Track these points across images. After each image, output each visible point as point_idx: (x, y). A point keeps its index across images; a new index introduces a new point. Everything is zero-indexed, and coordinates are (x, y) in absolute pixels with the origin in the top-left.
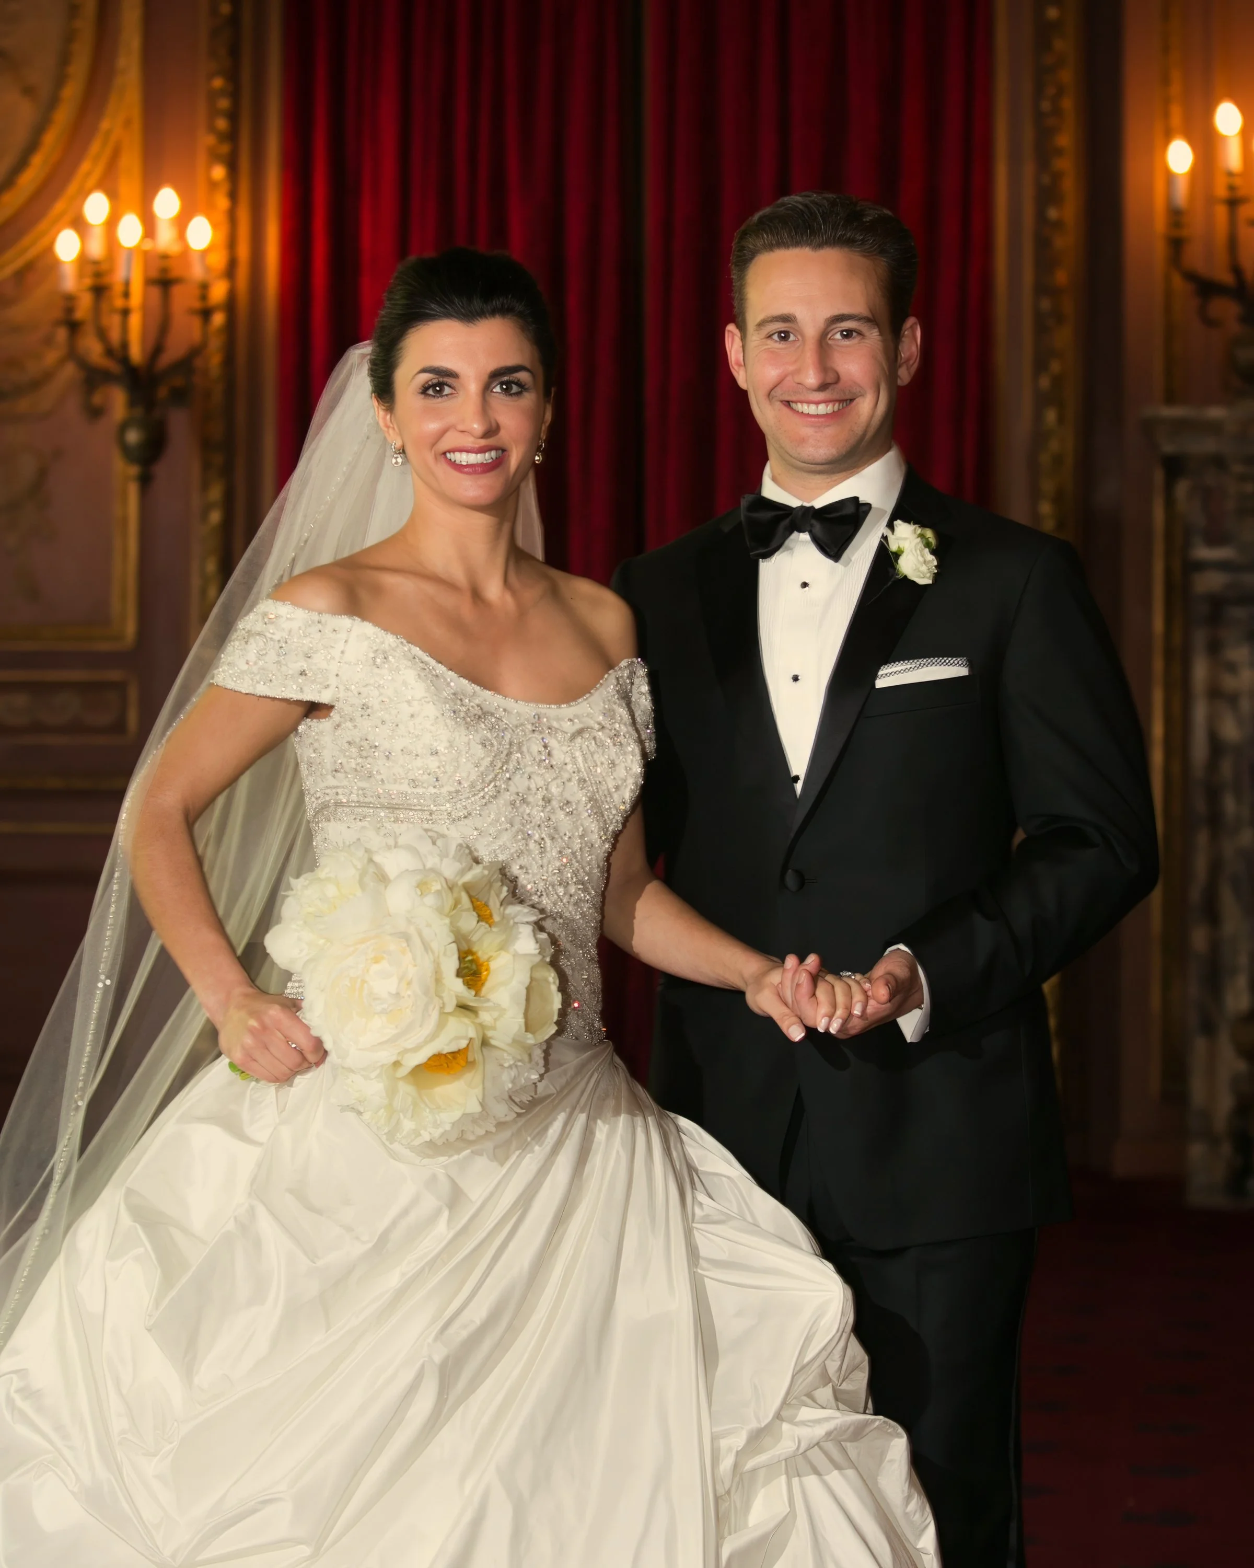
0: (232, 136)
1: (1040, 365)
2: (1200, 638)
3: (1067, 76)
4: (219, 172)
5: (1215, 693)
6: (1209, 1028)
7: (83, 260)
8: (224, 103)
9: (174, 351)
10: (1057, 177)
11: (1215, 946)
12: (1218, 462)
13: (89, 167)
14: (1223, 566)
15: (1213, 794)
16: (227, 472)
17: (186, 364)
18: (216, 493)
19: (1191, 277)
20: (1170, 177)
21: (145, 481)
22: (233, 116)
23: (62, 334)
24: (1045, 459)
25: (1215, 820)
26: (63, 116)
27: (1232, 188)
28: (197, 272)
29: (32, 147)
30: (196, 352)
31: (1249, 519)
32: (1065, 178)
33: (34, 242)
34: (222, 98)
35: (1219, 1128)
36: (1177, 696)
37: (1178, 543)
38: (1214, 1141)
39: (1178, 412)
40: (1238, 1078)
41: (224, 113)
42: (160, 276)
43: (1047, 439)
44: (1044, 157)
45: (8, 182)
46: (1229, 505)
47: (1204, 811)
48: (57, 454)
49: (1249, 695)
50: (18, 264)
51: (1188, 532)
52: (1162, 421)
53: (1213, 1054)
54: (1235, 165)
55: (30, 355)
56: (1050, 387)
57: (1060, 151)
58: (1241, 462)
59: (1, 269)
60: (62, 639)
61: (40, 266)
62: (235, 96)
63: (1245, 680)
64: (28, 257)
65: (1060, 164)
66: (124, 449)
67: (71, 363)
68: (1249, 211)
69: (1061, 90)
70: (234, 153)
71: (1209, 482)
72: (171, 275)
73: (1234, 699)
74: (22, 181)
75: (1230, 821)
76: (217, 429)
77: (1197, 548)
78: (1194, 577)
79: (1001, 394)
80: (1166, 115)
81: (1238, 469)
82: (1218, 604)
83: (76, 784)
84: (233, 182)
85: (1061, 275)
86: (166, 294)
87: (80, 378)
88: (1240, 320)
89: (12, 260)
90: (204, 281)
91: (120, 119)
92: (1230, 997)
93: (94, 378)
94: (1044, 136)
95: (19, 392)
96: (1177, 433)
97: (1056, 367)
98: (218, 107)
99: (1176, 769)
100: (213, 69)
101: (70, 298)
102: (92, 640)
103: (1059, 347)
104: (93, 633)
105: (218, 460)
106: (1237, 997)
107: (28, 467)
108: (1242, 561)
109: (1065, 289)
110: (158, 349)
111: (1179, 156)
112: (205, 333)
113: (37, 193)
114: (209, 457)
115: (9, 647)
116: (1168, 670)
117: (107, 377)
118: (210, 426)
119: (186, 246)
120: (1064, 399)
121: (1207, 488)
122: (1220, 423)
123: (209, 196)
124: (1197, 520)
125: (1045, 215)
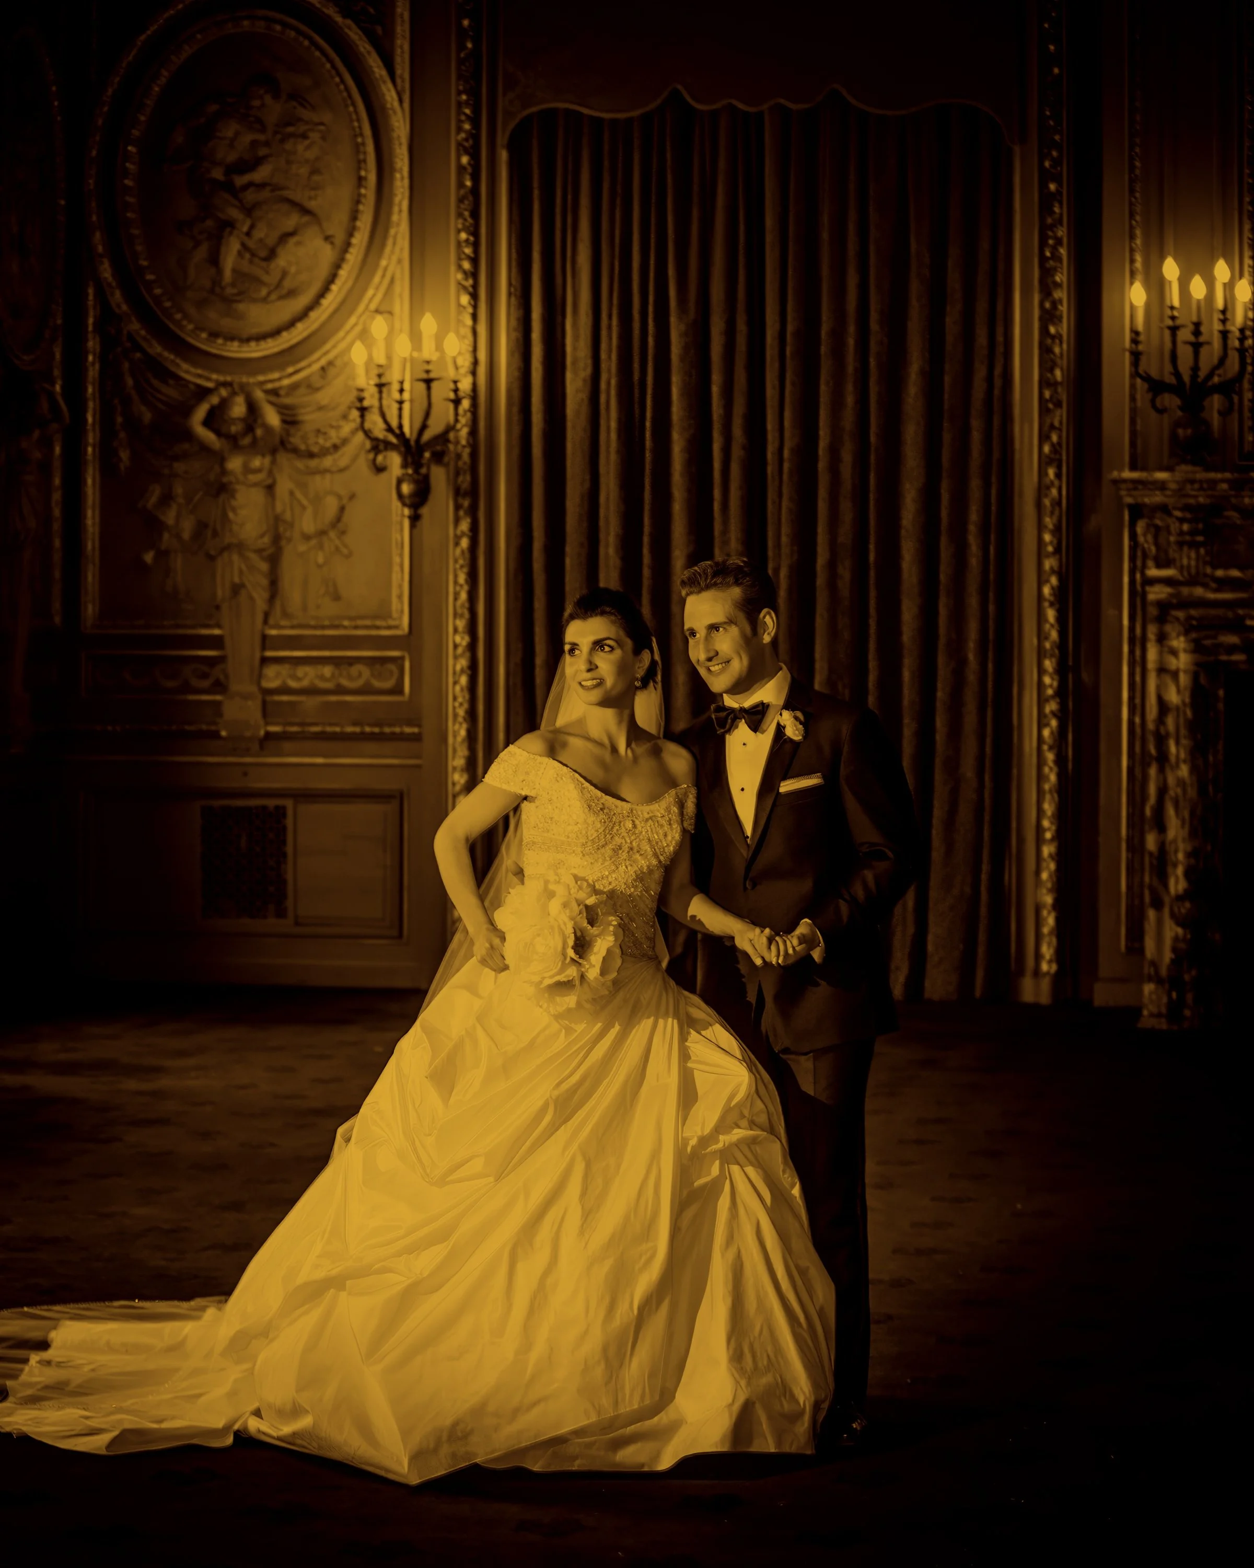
0: (474, 274)
1: (1044, 437)
2: (1152, 630)
3: (1062, 232)
4: (465, 299)
5: (1162, 670)
6: (1157, 904)
7: (368, 362)
8: (468, 251)
9: (435, 428)
10: (1055, 304)
11: (1162, 847)
12: (1164, 509)
13: (373, 295)
14: (1168, 581)
15: (1161, 740)
16: (473, 512)
17: (443, 438)
18: (465, 526)
19: (1147, 378)
20: (1132, 308)
21: (415, 519)
22: (475, 261)
23: (355, 414)
24: (1047, 502)
25: (1163, 759)
26: (354, 256)
27: (1173, 318)
29: (332, 279)
30: (450, 428)
31: (1185, 549)
32: (1062, 305)
33: (334, 347)
34: (466, 246)
35: (1164, 972)
36: (1138, 670)
37: (1139, 563)
38: (1159, 981)
39: (1135, 475)
40: (1176, 939)
41: (469, 258)
42: (425, 376)
43: (1048, 488)
44: (1047, 289)
45: (315, 303)
46: (1172, 539)
47: (1153, 751)
48: (352, 497)
49: (1185, 672)
50: (323, 362)
51: (1145, 556)
52: (1125, 481)
53: (1160, 923)
54: (1176, 302)
55: (332, 427)
56: (1051, 451)
57: (1058, 285)
58: (1181, 509)
59: (309, 366)
60: (356, 627)
61: (338, 363)
62: (476, 246)
63: (1183, 661)
64: (330, 356)
65: (1058, 294)
66: (400, 496)
67: (360, 436)
68: (1185, 335)
69: (1059, 242)
70: (475, 286)
71: (1158, 522)
72: (432, 375)
73: (1175, 675)
74: (325, 302)
75: (1173, 759)
76: (465, 480)
77: (1149, 568)
78: (1148, 588)
79: (1017, 456)
80: (1132, 261)
81: (1178, 514)
82: (1164, 607)
83: (368, 729)
84: (475, 307)
85: (1058, 373)
86: (429, 388)
87: (368, 444)
88: (1180, 408)
89: (319, 359)
90: (456, 379)
91: (394, 258)
92: (1172, 882)
93: (378, 446)
94: (1046, 273)
95: (324, 452)
96: (1136, 489)
97: (1055, 438)
98: (464, 253)
99: (1137, 720)
100: (460, 226)
101: (362, 390)
102: (378, 628)
103: (1056, 424)
104: (378, 623)
105: (466, 503)
106: (1177, 882)
107: (331, 506)
108: (1181, 578)
109: (1061, 383)
110: (424, 427)
111: (1137, 295)
112: (456, 414)
113: (336, 311)
114: (460, 500)
115: (319, 632)
116: (1132, 652)
117: (388, 445)
118: (461, 479)
119: (443, 354)
120: (1060, 461)
121: (1156, 526)
122: (1164, 482)
123: (458, 316)
124: (1149, 549)
125: (1047, 331)
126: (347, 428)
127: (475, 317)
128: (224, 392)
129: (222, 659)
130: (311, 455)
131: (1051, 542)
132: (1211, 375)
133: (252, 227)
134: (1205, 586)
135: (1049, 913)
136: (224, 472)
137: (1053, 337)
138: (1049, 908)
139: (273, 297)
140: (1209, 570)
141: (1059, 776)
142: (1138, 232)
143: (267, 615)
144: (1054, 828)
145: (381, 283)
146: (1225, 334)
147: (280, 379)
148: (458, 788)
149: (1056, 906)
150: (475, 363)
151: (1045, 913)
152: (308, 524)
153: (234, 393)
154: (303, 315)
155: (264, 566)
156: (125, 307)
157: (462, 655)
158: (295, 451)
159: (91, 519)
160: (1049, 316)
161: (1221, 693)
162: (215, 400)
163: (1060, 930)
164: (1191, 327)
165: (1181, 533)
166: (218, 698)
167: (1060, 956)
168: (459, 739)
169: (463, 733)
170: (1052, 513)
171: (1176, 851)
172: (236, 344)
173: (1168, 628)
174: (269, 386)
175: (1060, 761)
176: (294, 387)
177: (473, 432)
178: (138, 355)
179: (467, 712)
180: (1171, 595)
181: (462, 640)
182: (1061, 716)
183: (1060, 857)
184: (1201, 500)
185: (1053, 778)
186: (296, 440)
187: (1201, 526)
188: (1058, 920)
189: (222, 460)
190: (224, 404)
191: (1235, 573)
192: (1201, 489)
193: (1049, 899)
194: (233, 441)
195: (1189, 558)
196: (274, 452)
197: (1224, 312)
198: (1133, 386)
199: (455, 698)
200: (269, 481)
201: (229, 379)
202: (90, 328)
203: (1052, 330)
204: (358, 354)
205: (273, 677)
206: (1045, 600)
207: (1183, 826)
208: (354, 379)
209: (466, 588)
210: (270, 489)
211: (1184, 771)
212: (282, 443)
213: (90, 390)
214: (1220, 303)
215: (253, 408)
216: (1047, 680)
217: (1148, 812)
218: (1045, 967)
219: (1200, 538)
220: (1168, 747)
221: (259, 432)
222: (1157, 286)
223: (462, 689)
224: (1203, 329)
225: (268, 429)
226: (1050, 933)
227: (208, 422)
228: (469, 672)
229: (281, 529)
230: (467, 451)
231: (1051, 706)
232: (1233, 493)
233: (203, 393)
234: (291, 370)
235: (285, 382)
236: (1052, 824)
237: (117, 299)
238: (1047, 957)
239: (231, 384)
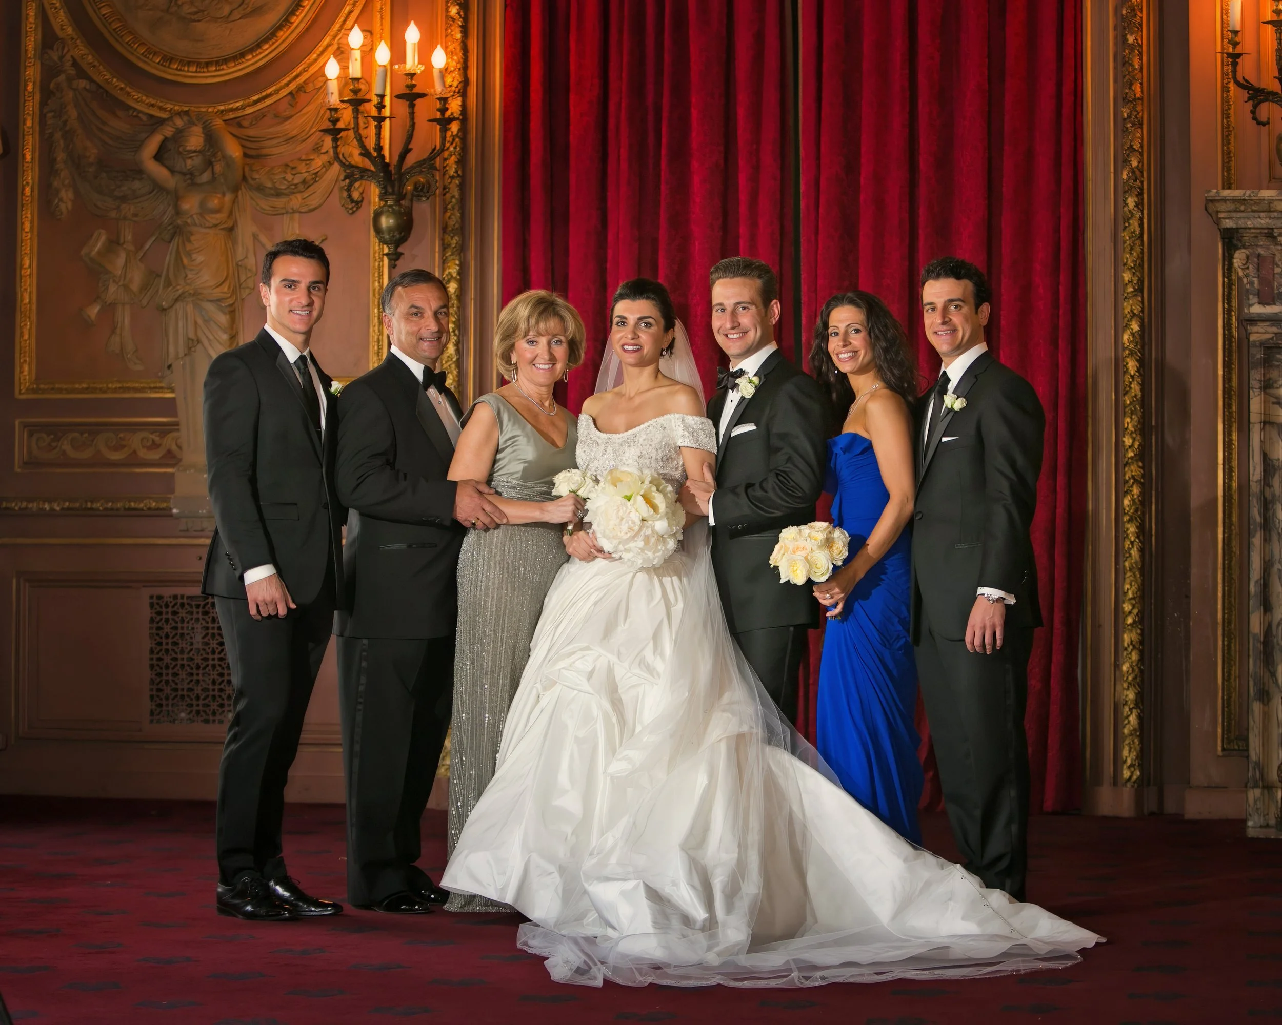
1: (1121, 161)
4: (454, 11)
5: (1269, 423)
6: (1264, 696)
9: (419, 151)
10: (1133, 10)
11: (1268, 629)
12: (1270, 234)
13: (349, 9)
14: (1273, 320)
15: (1267, 506)
16: (462, 251)
17: (429, 163)
18: (453, 269)
19: (1245, 85)
21: (395, 258)
24: (1126, 236)
25: (1268, 526)
28: (439, 89)
30: (435, 154)
33: (305, 70)
37: (1235, 303)
38: (1266, 785)
39: (1237, 193)
42: (407, 91)
45: (285, 21)
47: (1258, 519)
50: (292, 87)
52: (1225, 200)
53: (1266, 716)
55: (300, 160)
59: (277, 92)
61: (310, 87)
64: (301, 80)
66: (378, 230)
67: (336, 167)
71: (1260, 251)
72: (416, 91)
74: (295, 20)
76: (454, 219)
77: (1251, 305)
78: (1251, 329)
84: (466, 19)
85: (1137, 88)
86: (412, 106)
87: (341, 177)
89: (288, 84)
90: (444, 96)
95: (294, 189)
96: (1236, 211)
97: (1135, 163)
99: (1235, 484)
101: (335, 110)
103: (1136, 146)
109: (1141, 99)
110: (406, 151)
112: (444, 139)
113: (307, 30)
114: (448, 238)
116: (1228, 407)
118: (449, 213)
119: (429, 67)
120: (1142, 189)
121: (1259, 256)
122: (1270, 202)
123: (446, 30)
124: (1252, 283)
125: (1125, 40)
126: (319, 162)
127: (465, 30)
128: (179, 122)
129: (175, 426)
130: (278, 194)
131: (1131, 282)
135: (1131, 710)
136: (178, 212)
137: (1132, 47)
138: (1131, 704)
139: (236, 15)
141: (1142, 551)
144: (1135, 611)
147: (243, 108)
149: (1139, 702)
150: (466, 82)
151: (1126, 710)
153: (192, 123)
154: (271, 35)
155: (223, 319)
156: (70, 30)
158: (260, 189)
162: (168, 131)
163: (1142, 731)
166: (171, 470)
167: (1144, 759)
170: (1132, 248)
172: (193, 68)
173: (1275, 373)
174: (232, 115)
175: (1142, 532)
176: (260, 116)
177: (463, 163)
178: (83, 83)
180: (1276, 335)
182: (1144, 483)
183: (1142, 645)
185: (1135, 552)
186: (260, 177)
188: (1140, 717)
189: (176, 198)
190: (179, 136)
193: (1131, 695)
194: (190, 177)
196: (235, 189)
198: (1226, 101)
200: (230, 224)
201: (186, 109)
202: (31, 53)
203: (1131, 39)
206: (1124, 349)
208: (326, 99)
210: (231, 230)
212: (244, 178)
213: (29, 123)
215: (211, 139)
216: (1128, 441)
217: (1252, 588)
218: (1126, 774)
221: (218, 168)
225: (228, 162)
226: (1132, 734)
227: (158, 157)
229: (243, 278)
230: (456, 182)
231: (1134, 470)
233: (156, 123)
234: (256, 98)
235: (249, 110)
236: (1134, 606)
237: (61, 21)
238: (1129, 762)
239: (187, 113)
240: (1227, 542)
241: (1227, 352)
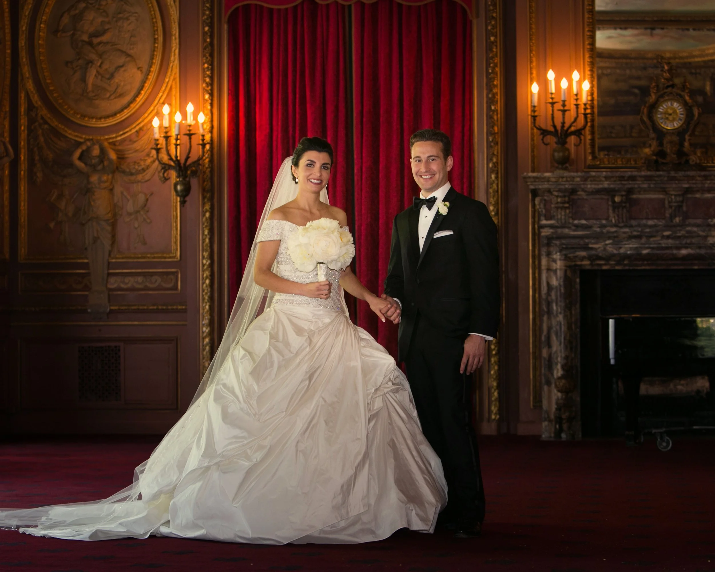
0: (212, 84)
1: (489, 160)
2: (544, 250)
3: (497, 60)
4: (207, 97)
5: (549, 270)
6: (548, 383)
7: (161, 127)
8: (208, 73)
9: (193, 158)
10: (494, 95)
11: (550, 355)
12: (549, 191)
13: (162, 95)
14: (551, 226)
15: (549, 304)
16: (211, 199)
17: (197, 163)
18: (208, 207)
19: (539, 129)
20: (532, 94)
21: (183, 203)
22: (212, 78)
23: (154, 152)
24: (491, 191)
25: (549, 312)
26: (152, 77)
27: (552, 98)
28: (201, 131)
29: (141, 88)
30: (200, 158)
31: (559, 210)
32: (497, 95)
33: (143, 121)
34: (208, 71)
35: (552, 417)
36: (537, 271)
37: (536, 219)
38: (550, 421)
39: (535, 174)
40: (558, 399)
41: (208, 76)
42: (188, 132)
43: (492, 184)
44: (490, 89)
45: (134, 99)
46: (553, 206)
47: (545, 309)
48: (152, 194)
49: (560, 269)
50: (137, 128)
51: (540, 215)
52: (530, 177)
53: (550, 392)
54: (553, 91)
55: (141, 160)
56: (492, 167)
57: (496, 86)
58: (557, 191)
59: (130, 130)
60: (154, 258)
61: (145, 128)
62: (212, 70)
63: (559, 265)
64: (141, 125)
65: (495, 91)
66: (176, 191)
67: (157, 162)
68: (558, 106)
69: (496, 65)
70: (212, 90)
71: (546, 198)
72: (192, 132)
73: (555, 271)
74: (138, 99)
75: (555, 312)
77: (542, 220)
78: (542, 230)
79: (476, 170)
80: (531, 74)
81: (556, 193)
82: (550, 239)
83: (160, 307)
84: (212, 100)
85: (496, 128)
86: (190, 139)
87: (160, 168)
88: (556, 143)
89: (135, 127)
90: (203, 134)
91: (172, 78)
92: (555, 372)
93: (166, 167)
94: (490, 81)
95: (138, 172)
96: (535, 181)
97: (495, 160)
98: (206, 74)
99: (537, 295)
100: (204, 61)
101: (157, 140)
102: (165, 258)
103: (495, 153)
104: (165, 255)
105: (208, 195)
106: (558, 372)
107: (141, 198)
108: (557, 224)
109: (497, 133)
110: (188, 158)
111: (535, 88)
112: (203, 152)
113: (143, 104)
114: (205, 194)
115: (136, 260)
116: (534, 262)
117: (170, 167)
118: (206, 183)
119: (197, 122)
120: (498, 171)
121: (545, 200)
122: (549, 178)
123: (204, 104)
124: (542, 211)
125: (491, 108)
126: (150, 160)
127: (212, 105)
128: (89, 144)
129: (88, 274)
130: (132, 174)
131: (493, 210)
132: (570, 126)
133: (102, 63)
134: (569, 228)
135: (495, 390)
136: (89, 183)
137: (493, 111)
138: (495, 388)
139: (112, 97)
140: (571, 221)
142: (534, 59)
143: (110, 253)
144: (496, 349)
145: (165, 90)
146: (577, 106)
147: (116, 137)
148: (205, 334)
149: (498, 387)
150: (212, 127)
151: (493, 390)
152: (130, 207)
153: (94, 144)
154: (127, 106)
155: (109, 228)
156: (39, 103)
157: (206, 269)
158: (124, 172)
159: (23, 205)
160: (491, 101)
161: (578, 280)
162: (84, 147)
163: (500, 399)
164: (561, 103)
165: (557, 203)
166: (87, 293)
167: (500, 411)
168: (205, 310)
169: (207, 307)
170: (494, 196)
171: (557, 358)
172: (94, 120)
173: (552, 249)
174: (111, 141)
176: (124, 140)
177: (211, 161)
178: (46, 126)
179: (209, 297)
180: (552, 233)
181: (207, 262)
183: (499, 363)
184: (567, 186)
186: (124, 167)
187: (567, 199)
188: (499, 394)
189: (88, 177)
190: (89, 150)
191: (584, 222)
192: (567, 181)
193: (495, 384)
194: (94, 167)
195: (561, 215)
196: (113, 172)
197: (576, 95)
198: (532, 134)
199: (203, 291)
200: (111, 187)
201: (91, 137)
202: (22, 113)
203: (493, 108)
204: (156, 123)
205: (114, 283)
207: (560, 344)
208: (153, 135)
209: (208, 236)
210: (111, 190)
211: (561, 318)
212: (117, 168)
213: (22, 143)
214: (575, 91)
215: (103, 151)
217: (543, 338)
218: (493, 417)
219: (567, 205)
220: (552, 308)
221: (106, 163)
222: (544, 83)
223: (207, 286)
224: (566, 103)
225: (110, 161)
226: (496, 400)
227: (80, 158)
228: (210, 278)
229: (117, 211)
230: (209, 170)
232: (582, 183)
233: (79, 144)
234: (121, 133)
235: (119, 138)
236: (496, 347)
237: (36, 99)
238: (494, 412)
239: (92, 139)
240: (534, 319)
241: (534, 240)
